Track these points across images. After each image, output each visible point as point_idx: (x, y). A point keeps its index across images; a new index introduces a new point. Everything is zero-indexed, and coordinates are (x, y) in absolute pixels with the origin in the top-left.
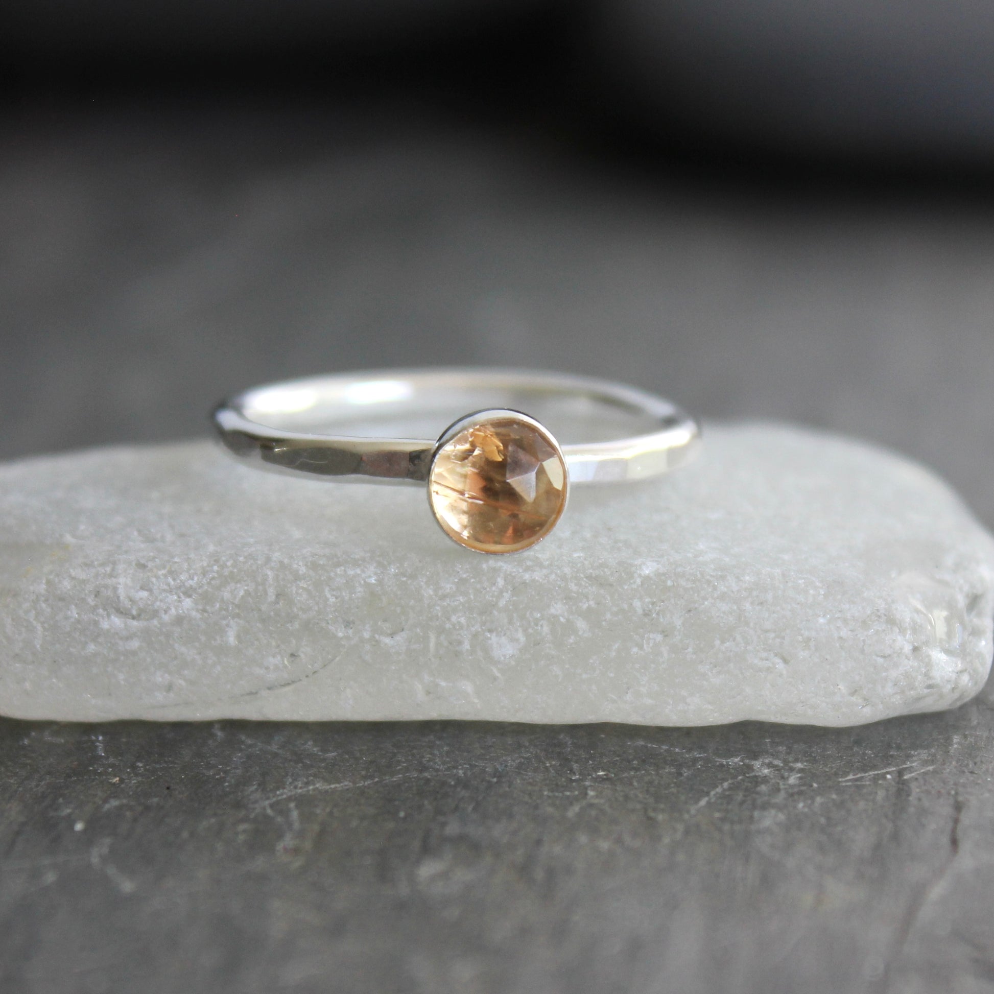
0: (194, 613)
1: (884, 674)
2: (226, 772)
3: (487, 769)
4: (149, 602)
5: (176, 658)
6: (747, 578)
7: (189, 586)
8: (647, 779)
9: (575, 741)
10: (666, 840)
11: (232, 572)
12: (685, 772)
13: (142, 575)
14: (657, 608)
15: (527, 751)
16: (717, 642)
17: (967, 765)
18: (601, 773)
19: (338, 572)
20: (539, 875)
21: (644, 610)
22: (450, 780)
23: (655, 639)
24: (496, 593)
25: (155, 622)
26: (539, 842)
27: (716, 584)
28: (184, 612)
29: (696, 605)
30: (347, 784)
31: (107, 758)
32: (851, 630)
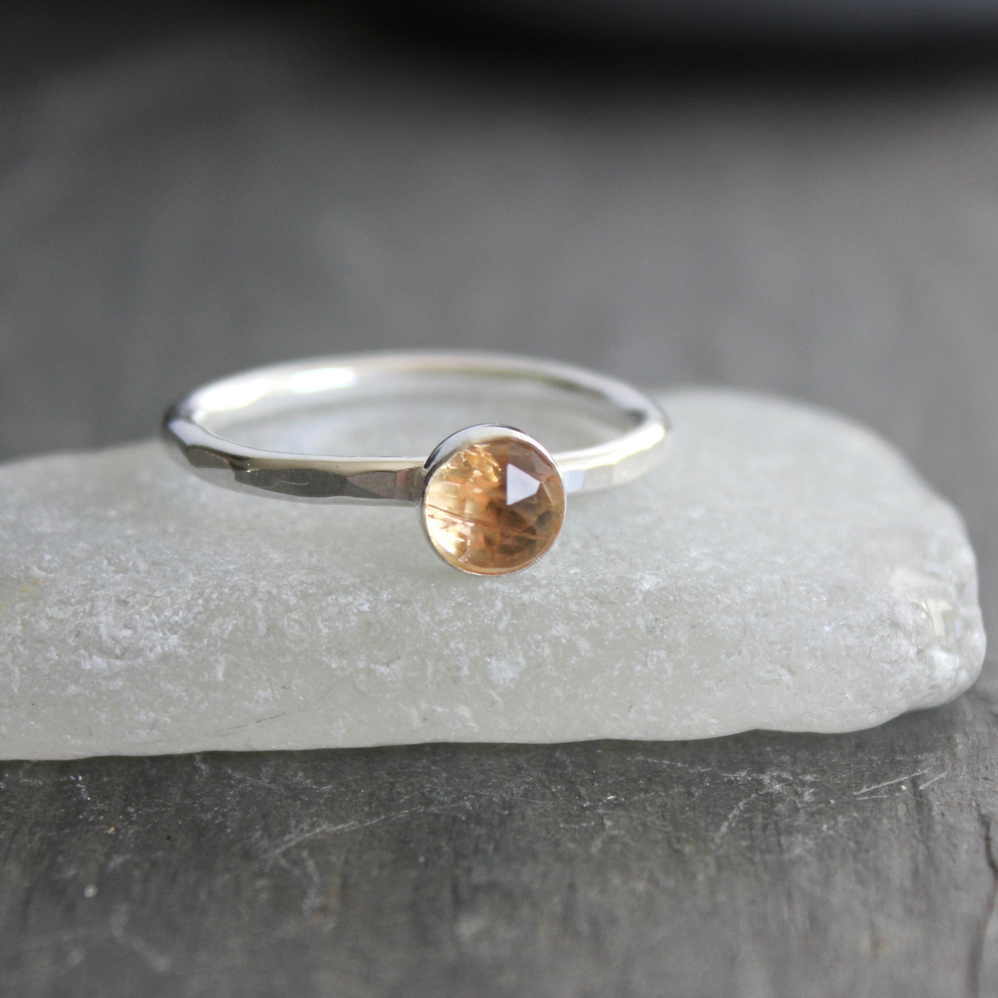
0: (180, 650)
1: (891, 680)
2: (224, 815)
3: (494, 800)
4: (133, 641)
5: (161, 695)
6: (749, 588)
7: (174, 622)
8: (658, 801)
9: (573, 759)
10: (701, 878)
11: (218, 606)
12: (695, 792)
13: (124, 613)
14: (661, 625)
15: (528, 775)
16: (723, 657)
17: (979, 770)
18: (610, 798)
19: (330, 601)
20: (584, 927)
21: (647, 627)
22: (459, 815)
23: (658, 656)
24: (495, 617)
25: (140, 661)
26: (572, 887)
27: (719, 597)
28: (170, 650)
29: (701, 620)
30: (353, 824)
31: (94, 802)
32: (857, 638)
